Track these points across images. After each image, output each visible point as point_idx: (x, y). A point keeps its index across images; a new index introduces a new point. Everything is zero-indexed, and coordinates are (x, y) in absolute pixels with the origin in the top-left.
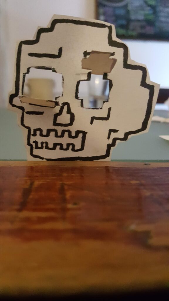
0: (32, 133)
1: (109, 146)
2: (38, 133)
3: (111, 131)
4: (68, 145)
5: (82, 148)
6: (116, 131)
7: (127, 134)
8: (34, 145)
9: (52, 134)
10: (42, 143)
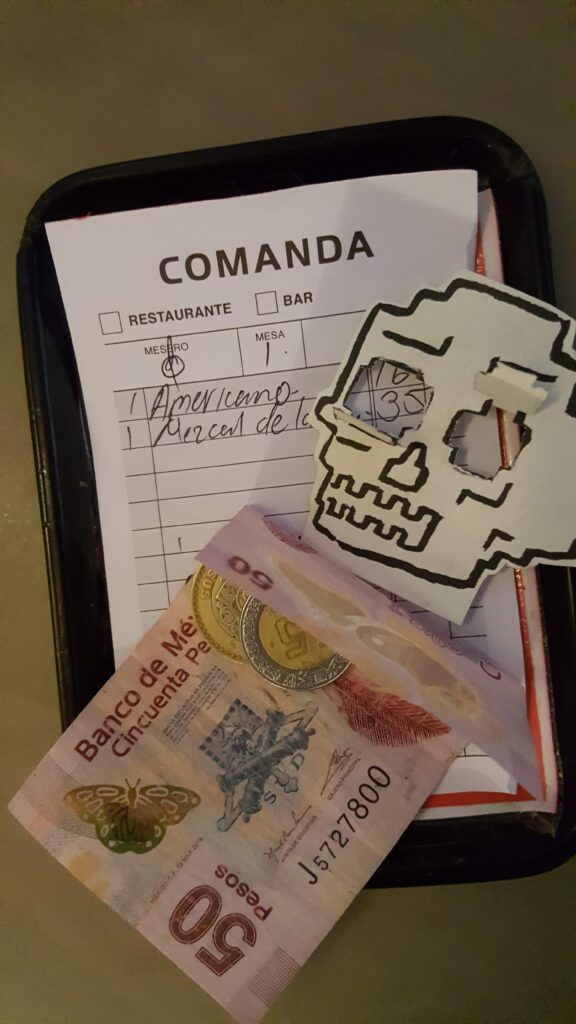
0: (333, 480)
1: (481, 565)
2: (345, 483)
3: (496, 533)
4: (394, 529)
5: (420, 548)
6: (507, 537)
7: (530, 554)
8: (327, 504)
9: (371, 495)
10: (344, 507)
